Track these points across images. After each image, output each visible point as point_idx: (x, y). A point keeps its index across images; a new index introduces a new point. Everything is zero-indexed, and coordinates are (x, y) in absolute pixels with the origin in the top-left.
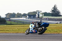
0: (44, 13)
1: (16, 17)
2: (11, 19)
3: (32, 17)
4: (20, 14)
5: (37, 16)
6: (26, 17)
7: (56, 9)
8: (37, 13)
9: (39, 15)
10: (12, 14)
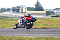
0: (27, 8)
3: (16, 11)
4: (4, 9)
5: (21, 11)
6: (10, 11)
7: (39, 4)
8: (20, 8)
9: (22, 10)
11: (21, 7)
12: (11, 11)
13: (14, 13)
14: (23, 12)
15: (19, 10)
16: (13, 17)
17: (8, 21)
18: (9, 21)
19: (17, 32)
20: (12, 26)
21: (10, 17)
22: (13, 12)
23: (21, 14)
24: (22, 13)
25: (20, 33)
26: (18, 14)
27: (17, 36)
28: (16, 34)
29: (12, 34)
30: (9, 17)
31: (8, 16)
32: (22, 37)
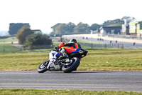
0: (139, 23)
1: (75, 31)
2: (64, 36)
3: (113, 31)
4: (86, 25)
5: (124, 30)
6: (99, 31)
8: (123, 23)
9: (128, 27)
10: (68, 26)
11: (125, 21)
12: (102, 31)
13: (109, 36)
14: (130, 32)
15: (121, 28)
16: (106, 46)
17: (93, 54)
18: (96, 54)
19: (117, 80)
20: (104, 66)
21: (100, 46)
22: (107, 33)
23: (124, 37)
24: (128, 36)
25: (123, 83)
26: (118, 37)
27: (117, 91)
28: (113, 85)
29: (104, 86)
30: (95, 45)
31: (94, 42)
32: (129, 92)
